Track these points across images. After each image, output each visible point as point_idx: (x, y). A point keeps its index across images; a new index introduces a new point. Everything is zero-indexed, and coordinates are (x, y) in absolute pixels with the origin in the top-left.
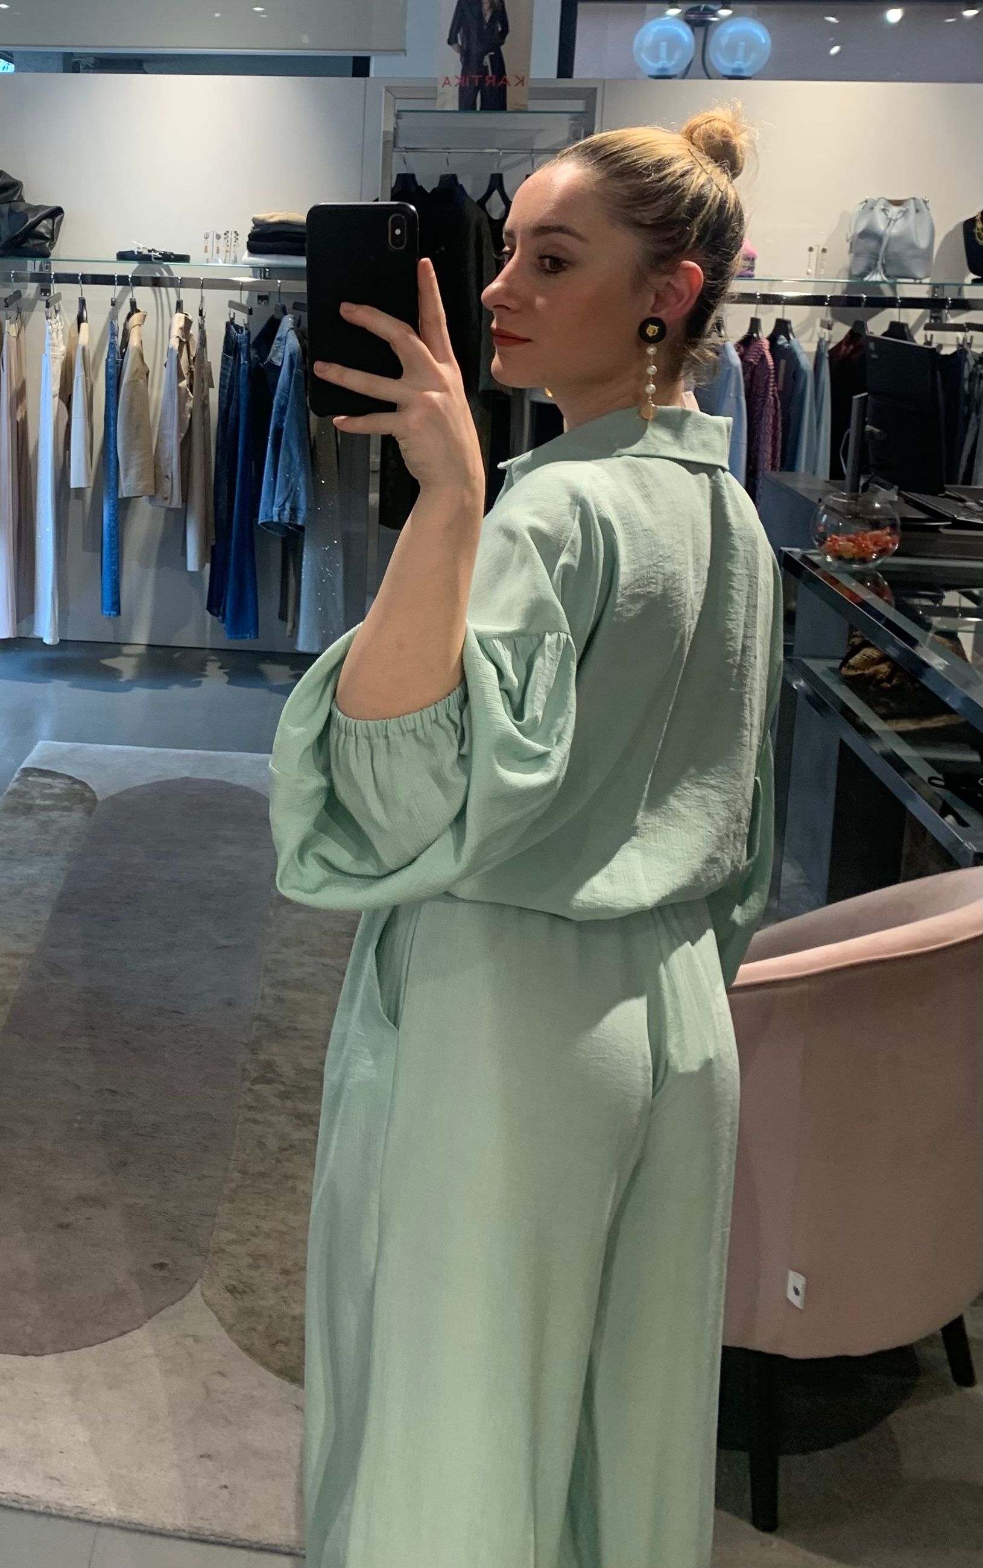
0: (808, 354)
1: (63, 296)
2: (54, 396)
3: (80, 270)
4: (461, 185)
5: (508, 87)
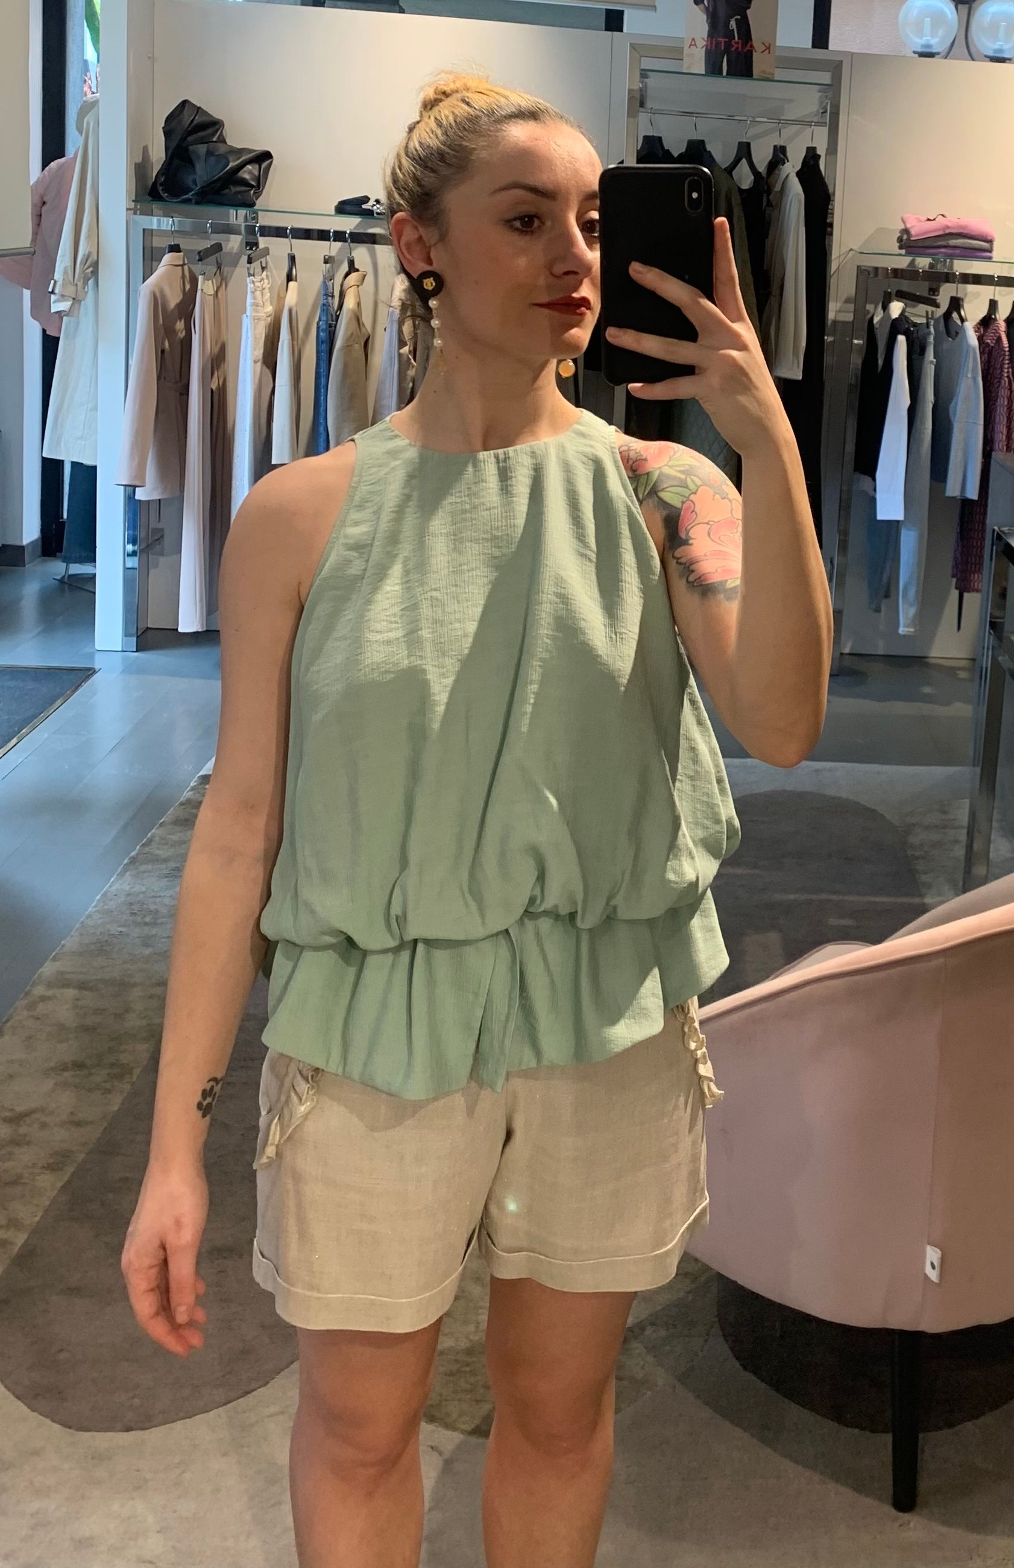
1: (270, 251)
2: (256, 362)
3: (290, 223)
4: (709, 152)
5: (754, 53)
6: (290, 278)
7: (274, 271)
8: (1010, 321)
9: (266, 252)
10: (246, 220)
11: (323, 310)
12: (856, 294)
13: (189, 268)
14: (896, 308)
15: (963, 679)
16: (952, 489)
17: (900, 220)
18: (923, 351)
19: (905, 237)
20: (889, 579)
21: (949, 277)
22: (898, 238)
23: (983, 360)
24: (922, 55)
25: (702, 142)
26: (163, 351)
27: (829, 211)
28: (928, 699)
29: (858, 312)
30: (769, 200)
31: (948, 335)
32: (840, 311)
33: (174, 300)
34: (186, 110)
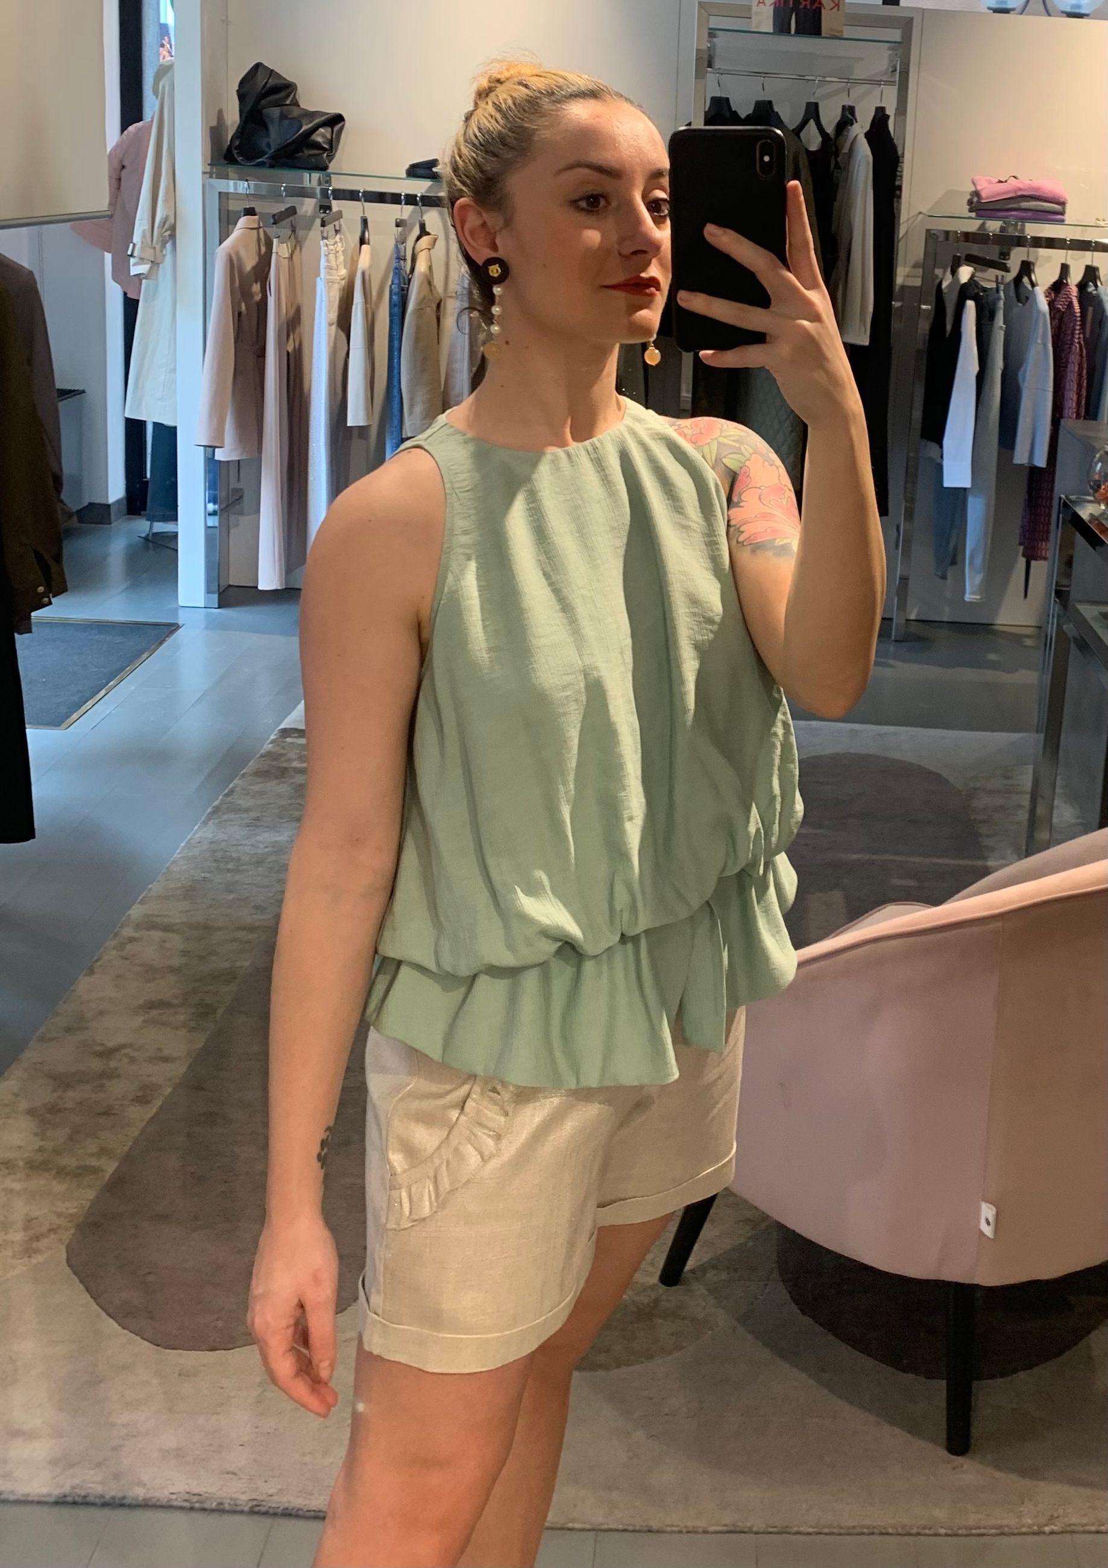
1: (343, 215)
2: (330, 325)
3: (361, 185)
4: (777, 112)
5: (823, 10)
6: (362, 241)
7: (348, 235)
8: (1082, 286)
9: (339, 215)
10: (320, 184)
11: (395, 274)
12: (924, 259)
13: (264, 233)
14: (965, 273)
15: (1028, 647)
16: (1020, 456)
17: (971, 182)
18: (992, 316)
19: (975, 200)
20: (955, 544)
21: (1020, 241)
22: (969, 201)
23: (1054, 323)
24: (996, 11)
25: (770, 102)
26: (240, 314)
27: (898, 173)
28: (994, 666)
29: (928, 275)
30: (837, 162)
31: (1019, 300)
32: (908, 276)
33: (250, 262)
34: (259, 74)
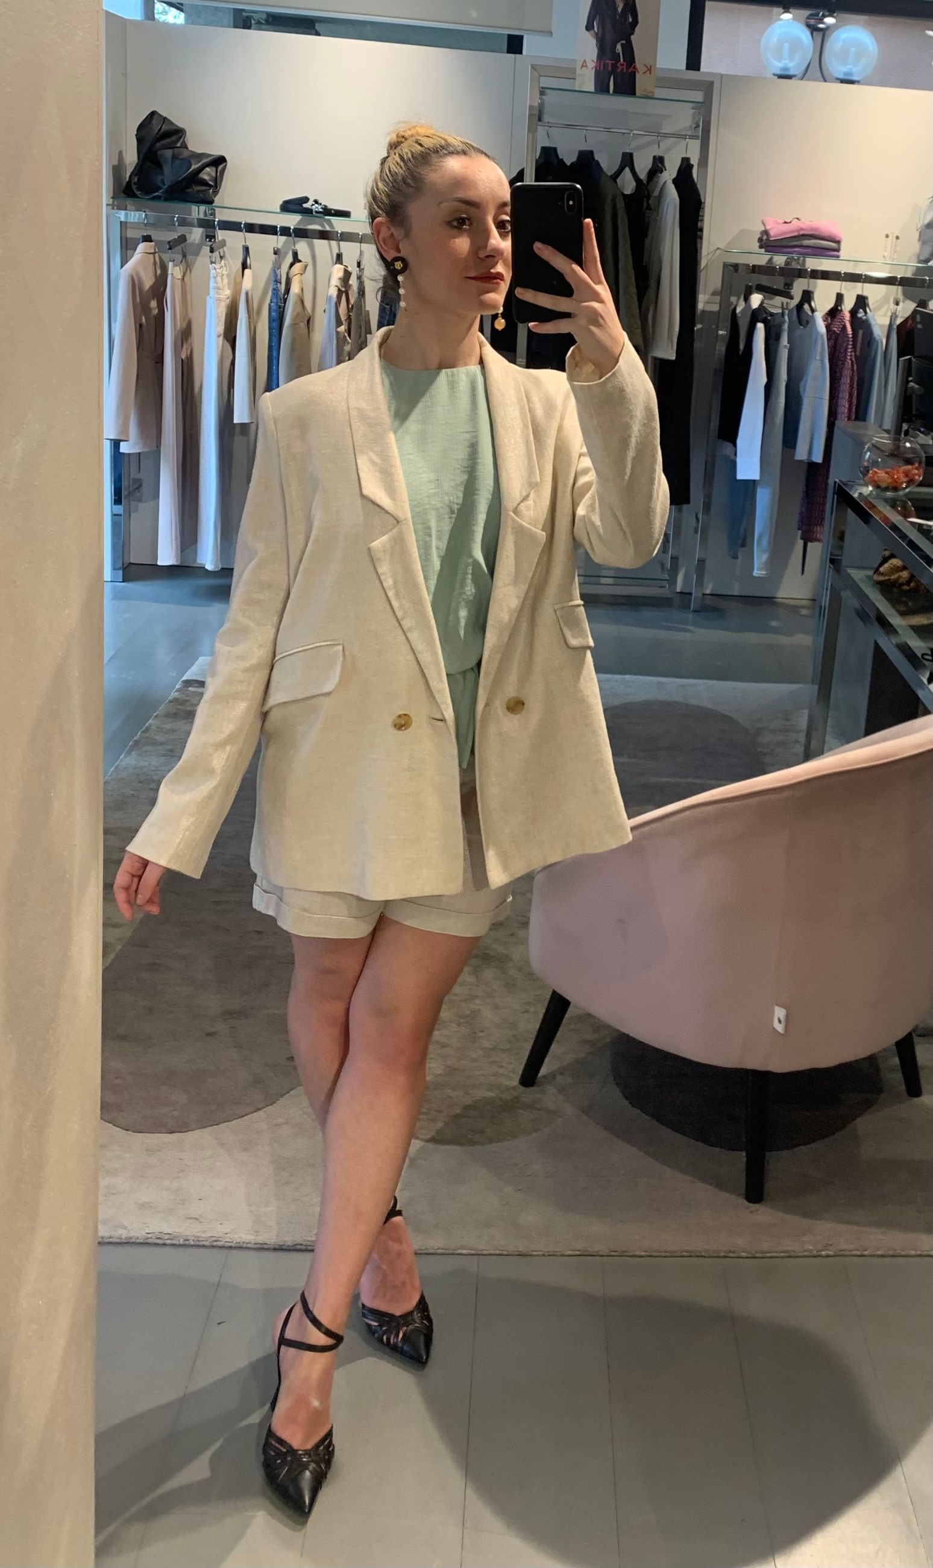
0: (881, 326)
1: (227, 243)
2: (219, 337)
3: (244, 218)
4: (597, 161)
5: (637, 74)
6: (244, 266)
7: (230, 260)
8: (853, 312)
9: (223, 244)
10: (206, 215)
11: (273, 294)
12: (722, 288)
13: (160, 257)
14: (756, 300)
15: (805, 616)
16: (801, 454)
17: (761, 223)
18: (778, 337)
19: (765, 238)
20: (746, 530)
21: (801, 273)
22: (759, 239)
23: (831, 345)
24: (781, 77)
25: (592, 152)
26: (141, 325)
27: (701, 214)
28: (775, 631)
29: (724, 303)
30: (648, 204)
31: (801, 324)
32: (707, 303)
33: (148, 282)
34: (154, 122)
